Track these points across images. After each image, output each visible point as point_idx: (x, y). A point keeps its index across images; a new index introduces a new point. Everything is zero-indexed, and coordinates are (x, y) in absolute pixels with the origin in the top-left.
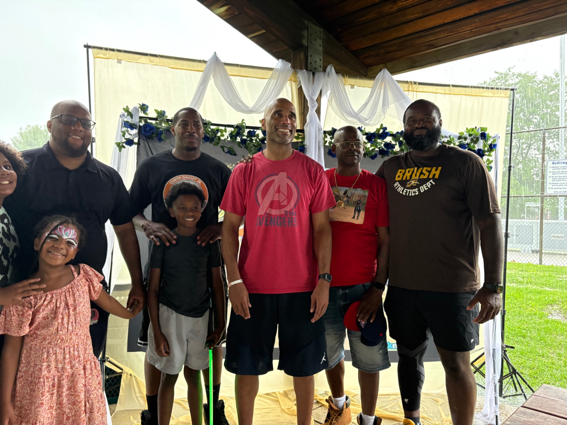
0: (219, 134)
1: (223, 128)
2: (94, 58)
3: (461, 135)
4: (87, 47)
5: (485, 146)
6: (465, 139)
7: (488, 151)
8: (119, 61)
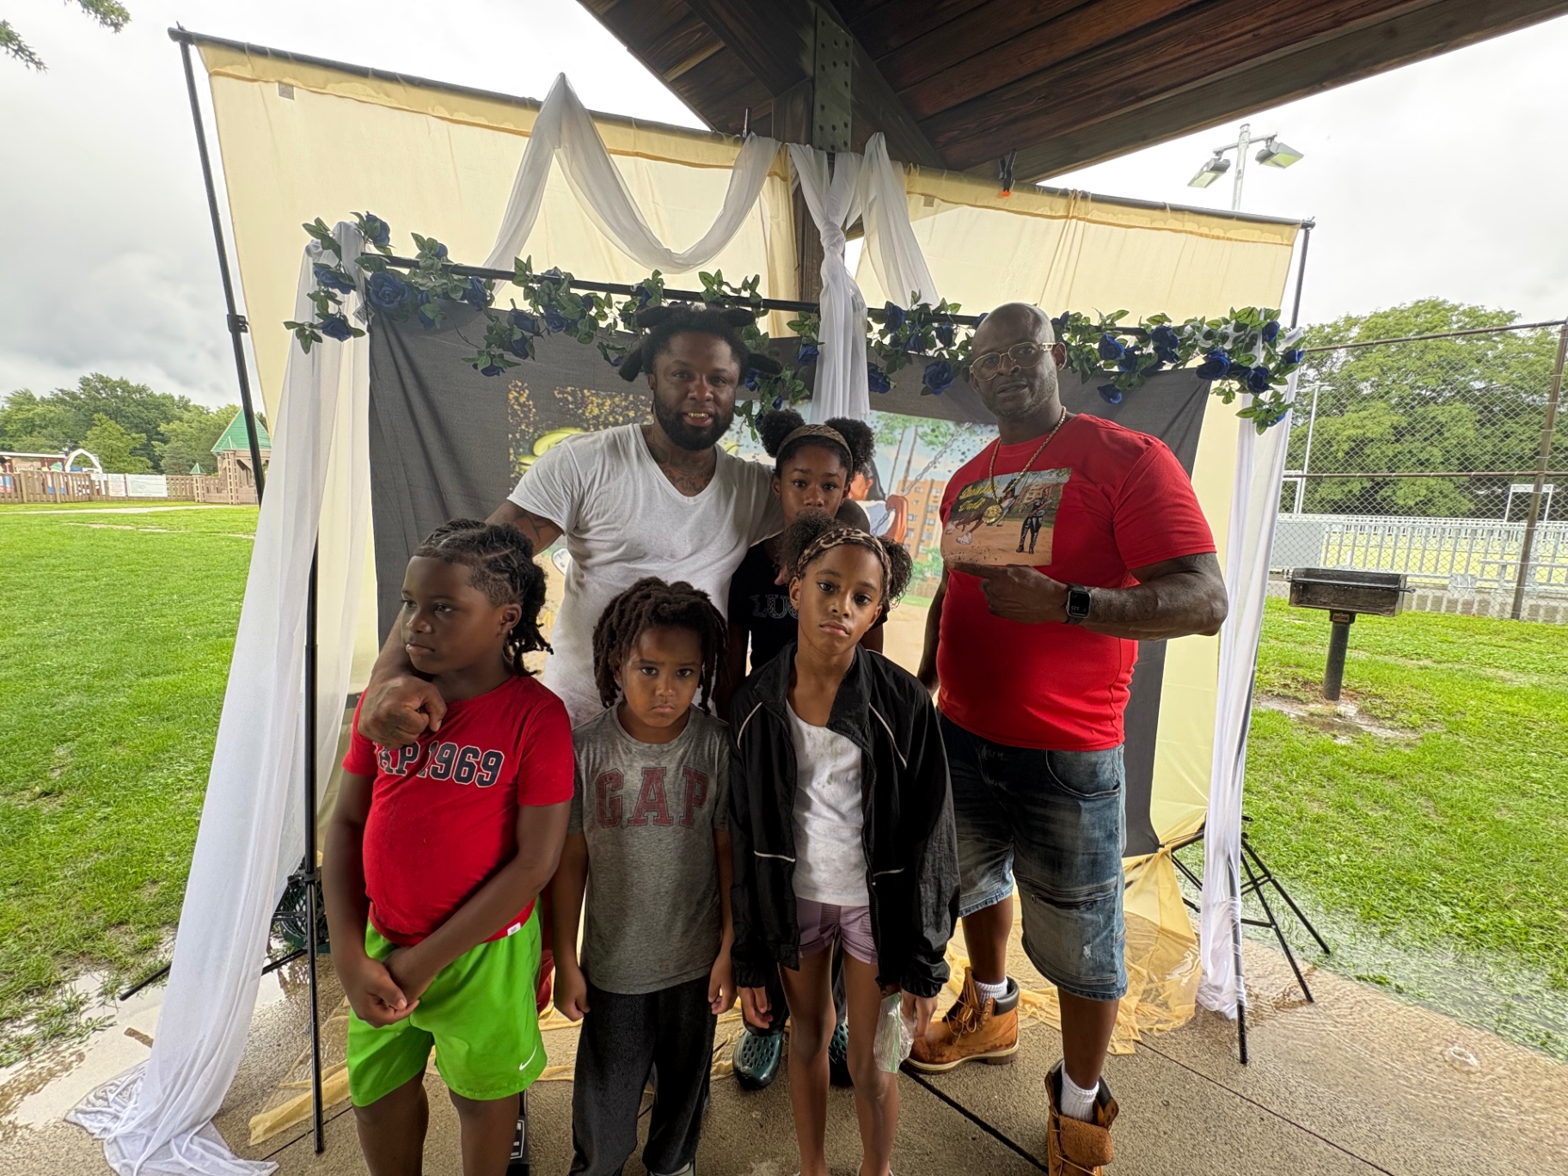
0: (593, 312)
1: (602, 295)
2: (210, 75)
3: (1214, 327)
4: (183, 38)
5: (1270, 358)
6: (1224, 338)
7: (1278, 370)
8: (287, 91)
